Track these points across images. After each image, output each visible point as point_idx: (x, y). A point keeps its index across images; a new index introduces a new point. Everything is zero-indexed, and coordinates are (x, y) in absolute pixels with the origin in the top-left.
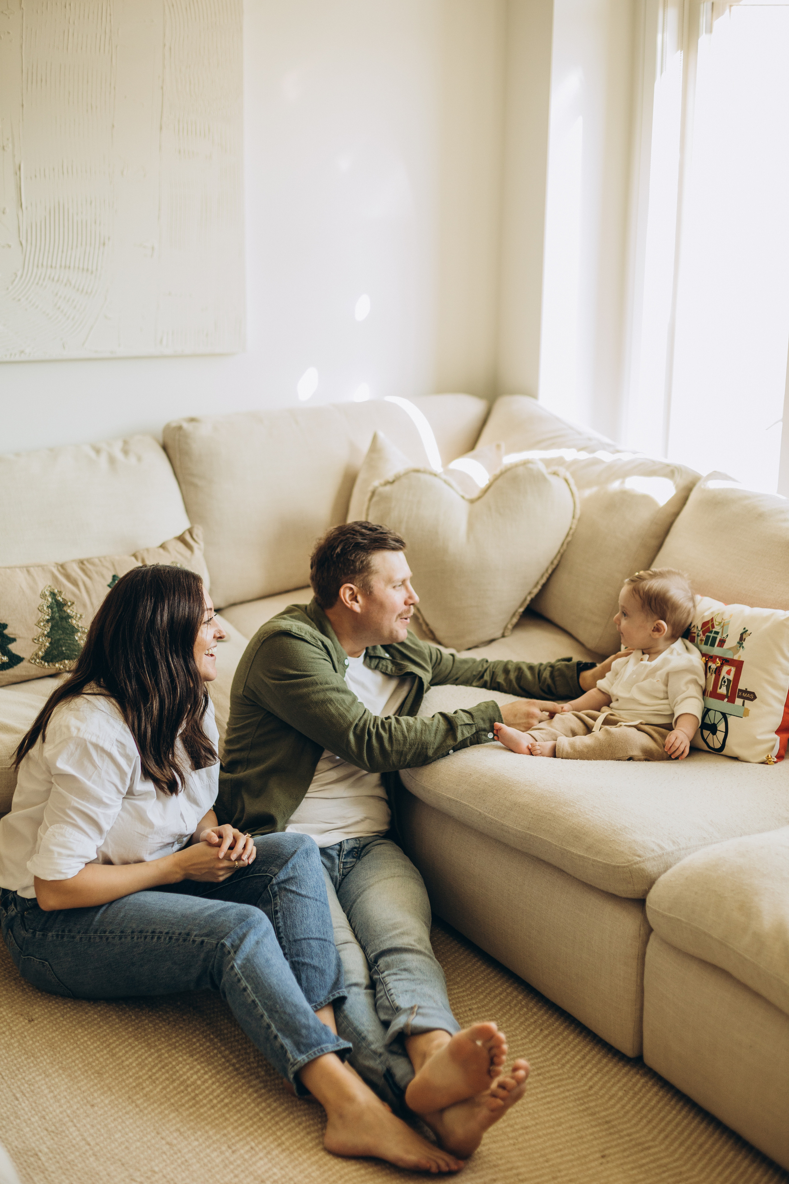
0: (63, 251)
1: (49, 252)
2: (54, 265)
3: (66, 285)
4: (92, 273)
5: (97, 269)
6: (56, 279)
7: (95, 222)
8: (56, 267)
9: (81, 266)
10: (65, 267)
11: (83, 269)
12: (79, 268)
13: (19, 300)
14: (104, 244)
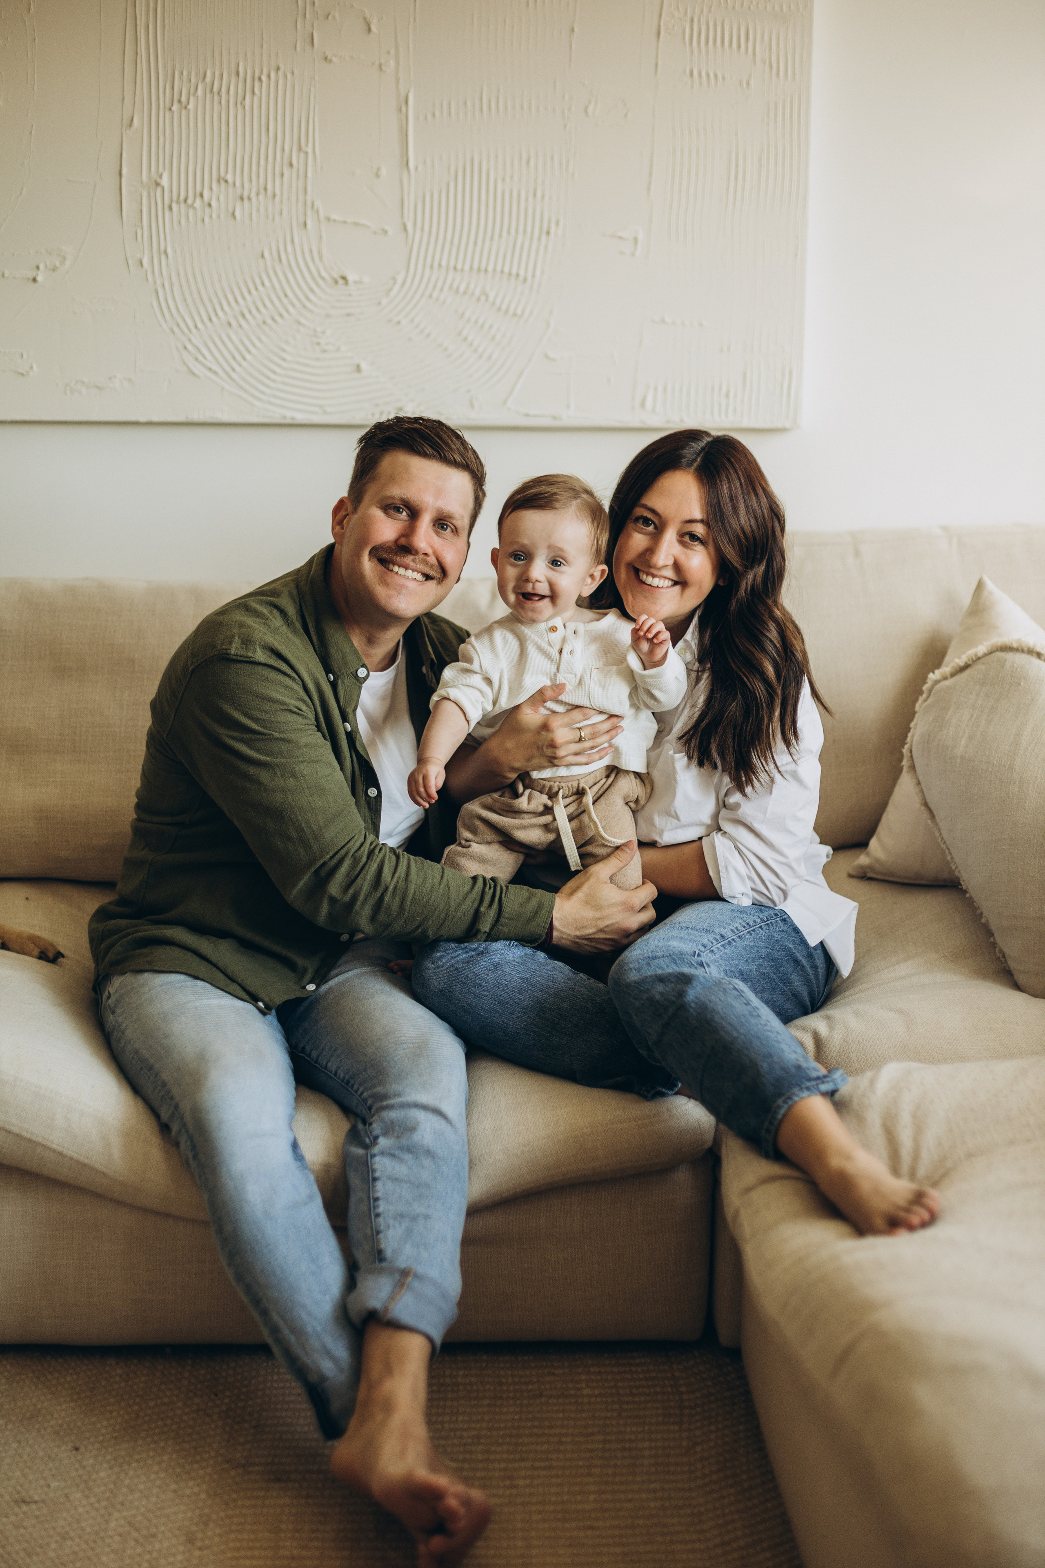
0: (476, 243)
1: (452, 243)
2: (459, 266)
3: (479, 300)
4: (525, 280)
5: (533, 276)
6: (462, 289)
7: (535, 195)
8: (462, 270)
9: (506, 269)
10: (479, 270)
11: (510, 274)
12: (502, 272)
13: (399, 323)
14: (548, 233)
